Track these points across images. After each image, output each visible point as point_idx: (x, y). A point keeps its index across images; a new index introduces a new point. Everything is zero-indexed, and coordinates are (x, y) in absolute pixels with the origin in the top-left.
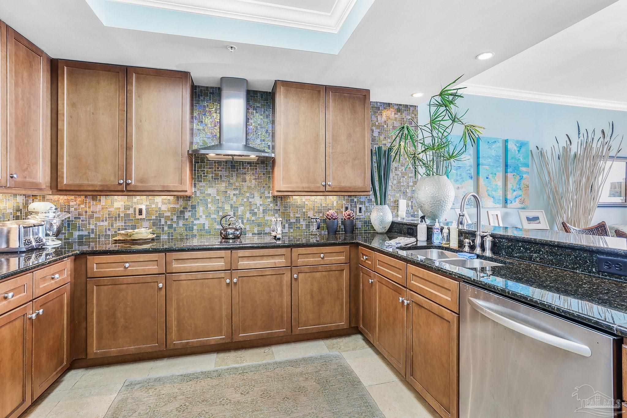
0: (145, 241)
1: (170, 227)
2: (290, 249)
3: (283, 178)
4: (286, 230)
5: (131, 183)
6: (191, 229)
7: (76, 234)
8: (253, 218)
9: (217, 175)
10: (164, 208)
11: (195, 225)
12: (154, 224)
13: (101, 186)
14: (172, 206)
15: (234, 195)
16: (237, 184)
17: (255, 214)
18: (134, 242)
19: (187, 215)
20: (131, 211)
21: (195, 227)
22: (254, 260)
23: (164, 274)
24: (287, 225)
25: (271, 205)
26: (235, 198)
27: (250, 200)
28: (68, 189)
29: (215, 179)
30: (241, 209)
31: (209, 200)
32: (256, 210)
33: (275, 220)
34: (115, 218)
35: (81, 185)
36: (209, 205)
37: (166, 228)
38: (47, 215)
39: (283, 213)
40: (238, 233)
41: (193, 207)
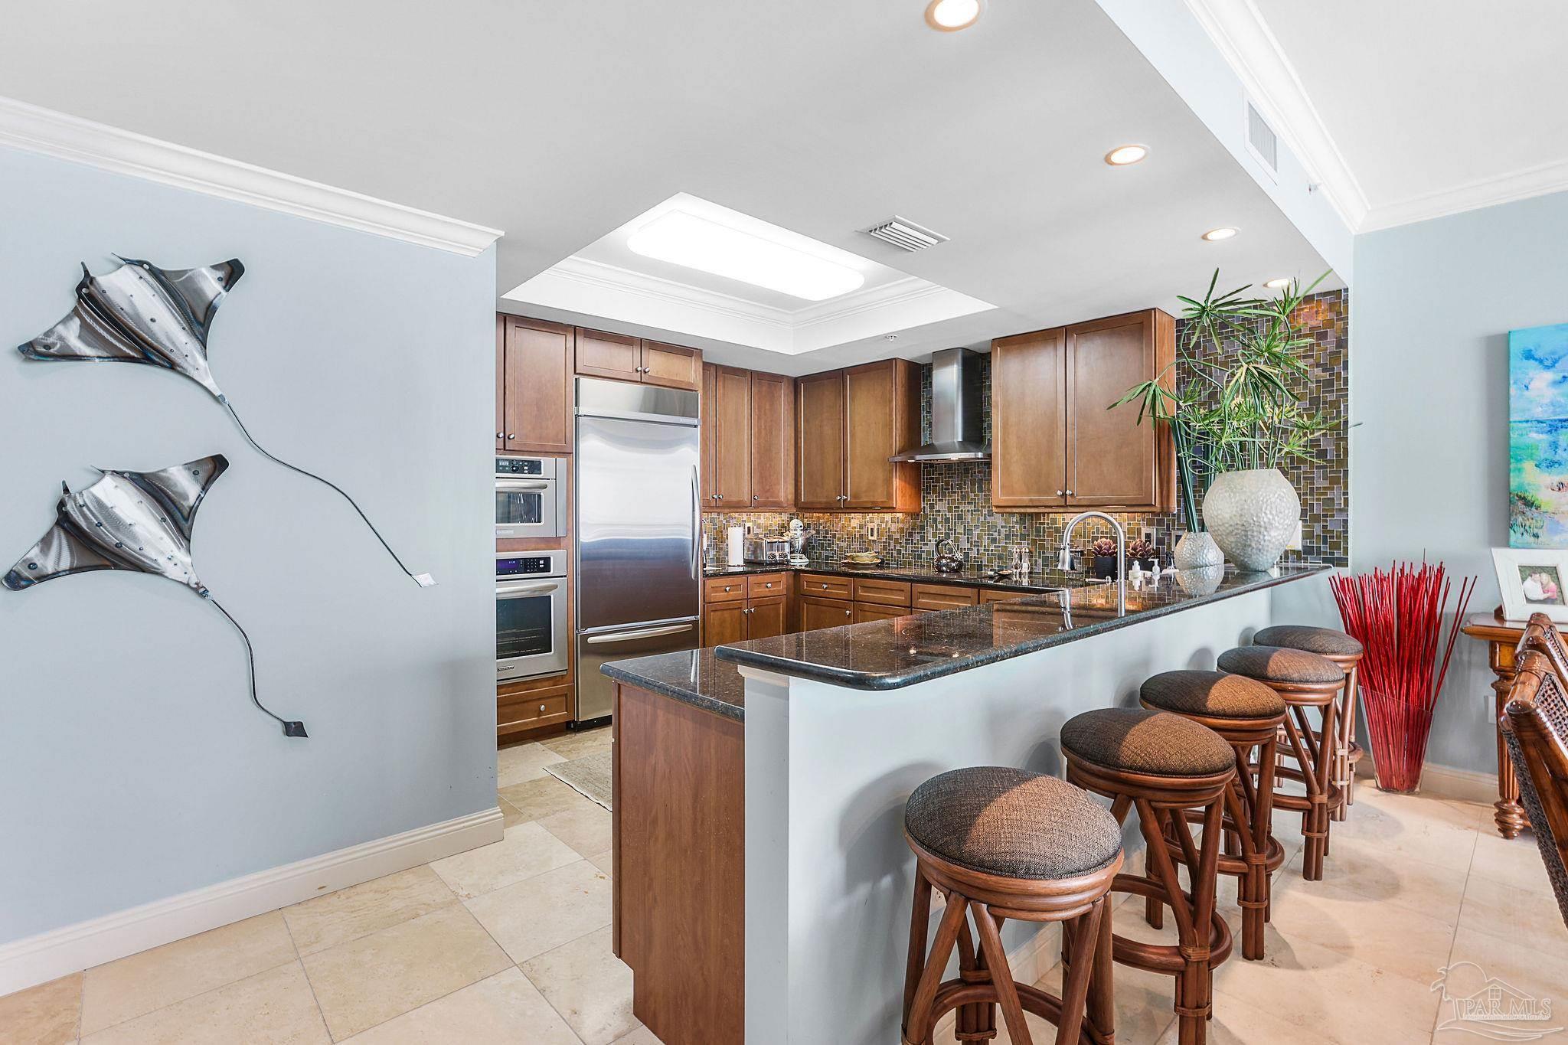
0: (865, 566)
1: (899, 552)
2: (977, 590)
3: (1003, 487)
4: (1038, 569)
5: (847, 499)
6: (920, 556)
7: (824, 554)
8: (992, 547)
9: (947, 484)
10: (894, 527)
11: (923, 551)
12: (885, 548)
13: (826, 503)
14: (900, 525)
15: (968, 511)
16: (972, 495)
17: (994, 540)
18: (854, 566)
19: (917, 537)
20: (864, 532)
21: (924, 555)
22: (935, 599)
23: (851, 601)
24: (1040, 561)
25: (1018, 527)
26: (969, 517)
27: (989, 519)
28: (805, 506)
29: (945, 489)
30: (976, 532)
31: (939, 519)
32: (996, 535)
33: (1018, 550)
34: (850, 537)
35: (812, 503)
36: (939, 526)
37: (895, 553)
38: (795, 532)
39: (1034, 542)
40: (953, 565)
41: (922, 528)
